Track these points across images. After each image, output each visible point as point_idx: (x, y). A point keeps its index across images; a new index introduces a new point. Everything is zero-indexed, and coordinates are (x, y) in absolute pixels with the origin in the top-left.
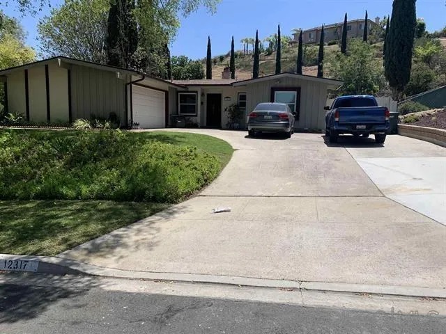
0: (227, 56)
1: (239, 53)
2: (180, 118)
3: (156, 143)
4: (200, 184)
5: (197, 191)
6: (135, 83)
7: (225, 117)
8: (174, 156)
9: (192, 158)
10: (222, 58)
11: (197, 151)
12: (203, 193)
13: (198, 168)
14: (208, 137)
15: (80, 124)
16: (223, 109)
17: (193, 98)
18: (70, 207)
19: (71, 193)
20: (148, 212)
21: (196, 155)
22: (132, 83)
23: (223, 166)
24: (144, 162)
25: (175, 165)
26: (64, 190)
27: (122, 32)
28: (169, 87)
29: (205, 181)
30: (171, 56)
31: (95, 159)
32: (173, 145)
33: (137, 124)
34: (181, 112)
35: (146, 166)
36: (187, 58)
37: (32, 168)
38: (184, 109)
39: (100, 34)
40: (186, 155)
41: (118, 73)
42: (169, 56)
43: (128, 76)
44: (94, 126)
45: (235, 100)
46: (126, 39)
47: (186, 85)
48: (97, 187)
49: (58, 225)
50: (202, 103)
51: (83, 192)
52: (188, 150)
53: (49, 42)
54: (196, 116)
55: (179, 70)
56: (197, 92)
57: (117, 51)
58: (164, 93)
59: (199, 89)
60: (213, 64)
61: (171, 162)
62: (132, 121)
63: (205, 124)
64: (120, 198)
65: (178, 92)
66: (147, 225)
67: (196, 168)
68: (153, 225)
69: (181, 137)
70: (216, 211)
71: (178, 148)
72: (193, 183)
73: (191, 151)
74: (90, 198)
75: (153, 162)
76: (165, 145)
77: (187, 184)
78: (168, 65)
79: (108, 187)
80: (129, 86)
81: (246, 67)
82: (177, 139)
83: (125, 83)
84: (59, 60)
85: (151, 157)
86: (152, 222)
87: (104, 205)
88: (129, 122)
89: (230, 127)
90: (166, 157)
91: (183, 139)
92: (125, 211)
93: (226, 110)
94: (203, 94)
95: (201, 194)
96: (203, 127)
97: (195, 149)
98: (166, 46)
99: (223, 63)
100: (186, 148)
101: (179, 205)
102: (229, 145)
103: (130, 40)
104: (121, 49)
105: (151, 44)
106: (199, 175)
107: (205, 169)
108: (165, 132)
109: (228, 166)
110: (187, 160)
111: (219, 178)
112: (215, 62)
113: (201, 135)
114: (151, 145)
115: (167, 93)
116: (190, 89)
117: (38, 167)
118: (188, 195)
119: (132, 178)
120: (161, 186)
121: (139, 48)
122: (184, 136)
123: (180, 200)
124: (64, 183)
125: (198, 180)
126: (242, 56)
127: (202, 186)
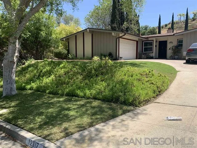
0: (169, 24)
1: (176, 22)
2: (144, 54)
3: (129, 67)
4: (156, 94)
5: (154, 99)
6: (121, 37)
7: (169, 52)
8: (139, 75)
9: (150, 76)
10: (166, 25)
11: (153, 72)
12: (157, 101)
13: (154, 83)
14: (160, 64)
15: (96, 58)
16: (168, 48)
17: (151, 44)
18: (78, 103)
19: (81, 94)
20: (120, 112)
21: (153, 75)
22: (119, 37)
23: (171, 82)
24: (120, 78)
25: (139, 80)
26: (79, 92)
27: (117, 17)
28: (139, 39)
29: (159, 92)
30: (140, 26)
31: (97, 76)
32: (138, 68)
33: (121, 58)
34: (144, 51)
35: (121, 81)
36: (148, 26)
37: (69, 79)
38: (146, 49)
39: (108, 19)
40: (146, 75)
41: (113, 33)
42: (139, 25)
43: (118, 35)
44: (101, 59)
45: (175, 43)
46: (119, 20)
47: (147, 37)
48: (94, 92)
49: (66, 116)
50: (156, 46)
51: (87, 94)
52: (148, 71)
53: (89, 25)
54: (153, 53)
55: (144, 32)
56: (153, 40)
57: (115, 25)
58: (136, 42)
59: (154, 39)
60: (161, 28)
61: (137, 79)
62: (119, 56)
63: (157, 57)
64: (105, 100)
65: (143, 41)
66: (120, 122)
67: (152, 83)
68: (123, 123)
69: (144, 64)
70: (169, 119)
71: (141, 70)
72: (151, 94)
73: (150, 72)
74: (90, 98)
75: (126, 78)
76: (134, 68)
77: (146, 94)
78: (139, 30)
79: (99, 92)
80: (118, 39)
81: (180, 28)
82: (141, 65)
83: (116, 38)
84: (88, 30)
85: (125, 75)
86: (123, 121)
87: (96, 103)
88: (117, 57)
89: (173, 58)
90: (134, 76)
91: (145, 65)
92: (106, 110)
93: (170, 49)
94: (156, 42)
95: (156, 101)
96: (156, 59)
97: (152, 70)
98: (138, 21)
99: (167, 27)
100: (146, 70)
101: (141, 108)
102: (174, 68)
103: (121, 20)
104: (117, 24)
105: (131, 21)
106: (155, 88)
107: (159, 84)
108: (136, 61)
109: (174, 82)
110: (147, 77)
111: (168, 90)
112: (162, 27)
113: (155, 62)
114: (125, 69)
115: (137, 42)
116: (150, 39)
117: (71, 79)
118: (147, 102)
119: (112, 88)
120: (129, 95)
121: (125, 23)
122: (145, 63)
123: (142, 105)
124: (79, 88)
125: (154, 92)
126: (177, 23)
127: (157, 95)
